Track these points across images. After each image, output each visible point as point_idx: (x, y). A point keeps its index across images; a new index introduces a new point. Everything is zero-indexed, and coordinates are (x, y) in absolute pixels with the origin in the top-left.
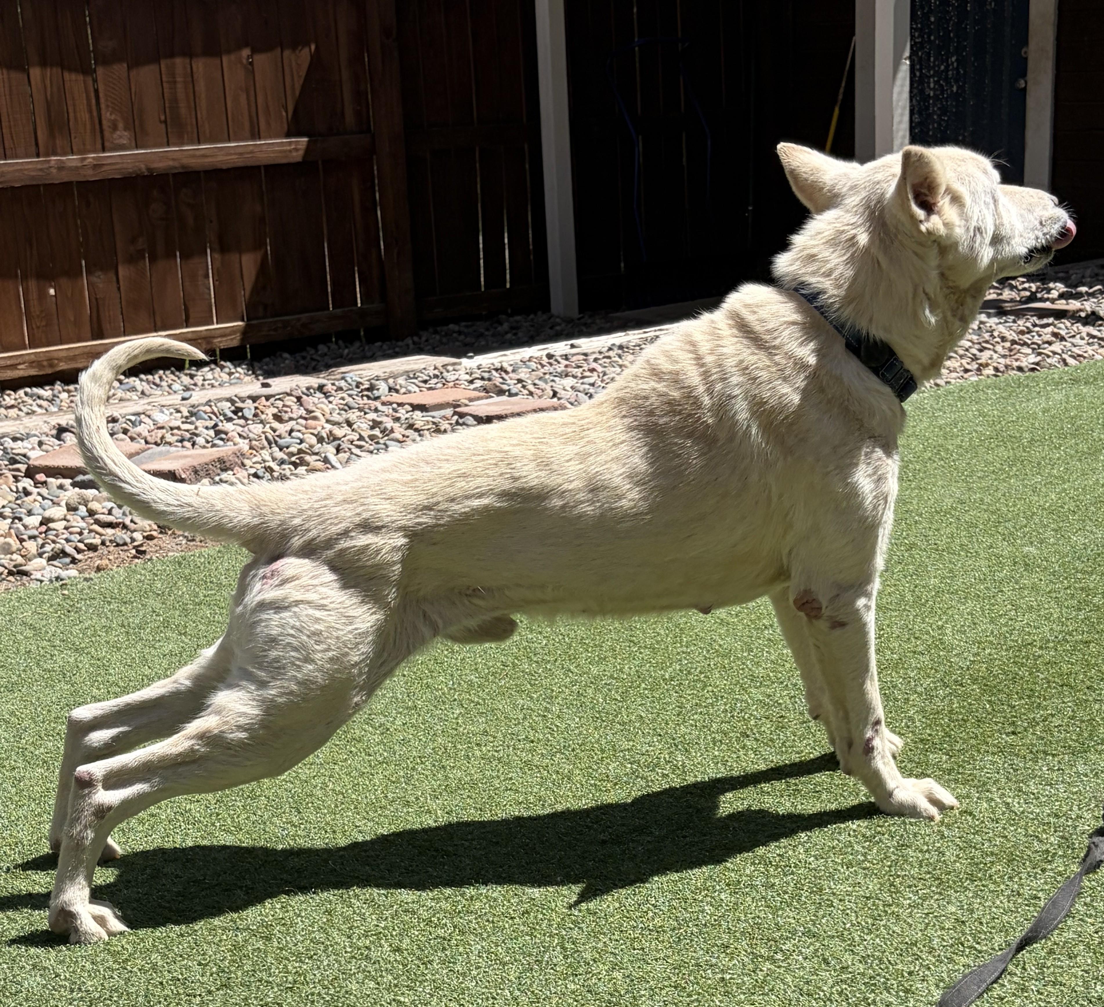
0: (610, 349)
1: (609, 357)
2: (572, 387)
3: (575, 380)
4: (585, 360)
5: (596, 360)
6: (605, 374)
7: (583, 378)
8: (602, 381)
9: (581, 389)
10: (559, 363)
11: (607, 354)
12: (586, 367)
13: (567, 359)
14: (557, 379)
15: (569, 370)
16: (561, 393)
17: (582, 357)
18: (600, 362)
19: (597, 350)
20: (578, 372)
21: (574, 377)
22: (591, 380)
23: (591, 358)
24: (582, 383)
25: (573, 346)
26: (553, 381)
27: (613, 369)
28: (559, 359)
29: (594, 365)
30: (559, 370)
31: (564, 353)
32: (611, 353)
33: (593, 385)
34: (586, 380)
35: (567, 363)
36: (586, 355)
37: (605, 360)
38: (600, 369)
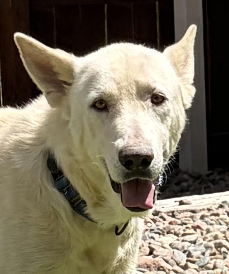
0: (221, 206)
1: (217, 215)
2: (170, 245)
3: (176, 237)
4: (192, 217)
5: (202, 217)
6: (208, 231)
7: (184, 235)
8: (204, 239)
9: (180, 247)
10: (164, 220)
11: (215, 212)
12: (191, 224)
13: (173, 216)
14: (156, 236)
15: (172, 227)
16: (158, 251)
17: (189, 214)
18: (206, 219)
19: (205, 207)
20: (180, 229)
21: (176, 234)
22: (192, 238)
23: (198, 215)
24: (183, 241)
25: (181, 203)
26: (152, 238)
27: (219, 226)
28: (165, 216)
29: (199, 222)
30: (161, 227)
31: (172, 209)
32: (220, 211)
33: (194, 242)
34: (187, 238)
35: (173, 219)
36: (193, 212)
37: (213, 217)
38: (205, 226)
